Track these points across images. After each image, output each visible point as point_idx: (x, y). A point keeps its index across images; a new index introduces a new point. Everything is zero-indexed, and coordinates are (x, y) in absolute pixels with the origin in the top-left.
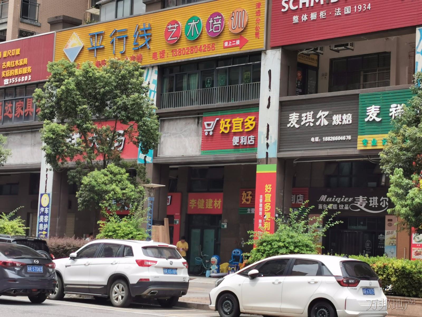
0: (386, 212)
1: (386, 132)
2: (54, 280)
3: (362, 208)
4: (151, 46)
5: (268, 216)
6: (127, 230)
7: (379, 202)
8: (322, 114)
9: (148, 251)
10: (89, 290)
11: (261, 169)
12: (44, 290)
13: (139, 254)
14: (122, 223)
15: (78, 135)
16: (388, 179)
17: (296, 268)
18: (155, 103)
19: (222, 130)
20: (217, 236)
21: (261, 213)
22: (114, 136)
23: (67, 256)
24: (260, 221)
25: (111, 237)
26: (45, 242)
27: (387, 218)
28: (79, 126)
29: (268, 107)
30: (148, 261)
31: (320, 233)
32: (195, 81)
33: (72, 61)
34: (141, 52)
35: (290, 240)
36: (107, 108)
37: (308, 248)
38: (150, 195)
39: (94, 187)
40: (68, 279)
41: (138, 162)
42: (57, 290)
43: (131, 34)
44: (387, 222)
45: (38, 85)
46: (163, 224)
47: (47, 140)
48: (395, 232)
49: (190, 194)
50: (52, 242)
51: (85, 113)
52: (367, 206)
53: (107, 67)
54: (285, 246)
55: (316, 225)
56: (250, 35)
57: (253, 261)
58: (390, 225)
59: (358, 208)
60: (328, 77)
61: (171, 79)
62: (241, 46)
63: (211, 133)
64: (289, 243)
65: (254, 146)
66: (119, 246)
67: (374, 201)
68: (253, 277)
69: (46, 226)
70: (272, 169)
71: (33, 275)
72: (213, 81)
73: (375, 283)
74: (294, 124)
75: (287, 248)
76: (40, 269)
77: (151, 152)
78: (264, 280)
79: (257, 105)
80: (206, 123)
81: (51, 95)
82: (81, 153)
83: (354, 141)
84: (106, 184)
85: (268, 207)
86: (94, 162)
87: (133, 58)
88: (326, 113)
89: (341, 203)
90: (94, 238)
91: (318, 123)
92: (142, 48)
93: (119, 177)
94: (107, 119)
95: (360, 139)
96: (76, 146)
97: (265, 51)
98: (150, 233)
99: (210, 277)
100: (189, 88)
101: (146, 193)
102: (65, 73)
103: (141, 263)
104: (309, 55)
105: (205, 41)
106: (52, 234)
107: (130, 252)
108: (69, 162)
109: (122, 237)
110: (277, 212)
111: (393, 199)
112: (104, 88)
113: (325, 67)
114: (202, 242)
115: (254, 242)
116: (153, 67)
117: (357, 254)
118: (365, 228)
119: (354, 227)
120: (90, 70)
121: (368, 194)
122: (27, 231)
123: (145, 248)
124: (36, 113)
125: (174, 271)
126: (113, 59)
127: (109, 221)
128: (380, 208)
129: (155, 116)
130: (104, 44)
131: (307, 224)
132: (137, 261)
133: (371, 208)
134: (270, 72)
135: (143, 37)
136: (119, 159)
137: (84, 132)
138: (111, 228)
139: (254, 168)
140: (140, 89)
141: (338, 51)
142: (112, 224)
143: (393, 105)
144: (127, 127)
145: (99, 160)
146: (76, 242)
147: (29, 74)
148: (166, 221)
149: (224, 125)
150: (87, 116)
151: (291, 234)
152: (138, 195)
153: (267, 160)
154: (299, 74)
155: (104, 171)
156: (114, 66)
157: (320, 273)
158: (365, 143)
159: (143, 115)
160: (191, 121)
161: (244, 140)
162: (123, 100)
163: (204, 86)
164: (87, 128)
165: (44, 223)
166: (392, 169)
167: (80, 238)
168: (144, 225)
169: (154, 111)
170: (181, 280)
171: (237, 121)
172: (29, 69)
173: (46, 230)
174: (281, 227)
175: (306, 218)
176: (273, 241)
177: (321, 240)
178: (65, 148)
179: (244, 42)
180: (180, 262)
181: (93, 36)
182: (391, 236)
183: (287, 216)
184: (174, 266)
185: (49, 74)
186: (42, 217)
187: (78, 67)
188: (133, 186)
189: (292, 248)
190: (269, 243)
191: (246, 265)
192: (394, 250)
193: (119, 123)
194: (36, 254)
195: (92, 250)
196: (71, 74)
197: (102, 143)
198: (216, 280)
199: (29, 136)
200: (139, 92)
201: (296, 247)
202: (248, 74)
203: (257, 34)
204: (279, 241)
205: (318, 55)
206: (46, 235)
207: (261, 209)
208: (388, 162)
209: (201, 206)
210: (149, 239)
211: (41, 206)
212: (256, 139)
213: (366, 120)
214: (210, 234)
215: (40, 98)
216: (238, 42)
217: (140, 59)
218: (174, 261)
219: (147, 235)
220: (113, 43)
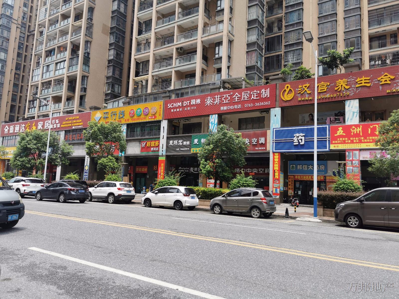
0: (199, 172)
1: (200, 147)
2: (89, 195)
3: (192, 171)
4: (124, 117)
5: (162, 174)
6: (115, 178)
7: (197, 169)
8: (180, 141)
9: (121, 185)
10: (101, 198)
11: (160, 159)
12: (85, 198)
13: (118, 186)
14: (113, 176)
15: (99, 146)
16: (200, 162)
17: (170, 191)
18: (125, 136)
19: (148, 145)
20: (145, 180)
21: (160, 173)
22: (111, 147)
23: (94, 187)
24: (159, 175)
25: (109, 180)
26: (86, 182)
27: (200, 174)
28: (98, 143)
29: (163, 138)
30: (121, 188)
31: (179, 179)
32: (139, 129)
33: (97, 121)
34: (121, 119)
35: (169, 181)
36: (109, 137)
37: (174, 184)
38: (123, 167)
39: (103, 164)
40: (93, 194)
41: (119, 156)
42: (89, 198)
43: (118, 113)
44: (199, 176)
45: (85, 129)
46: (127, 176)
47: (87, 148)
48: (202, 179)
49: (137, 166)
50: (88, 182)
51: (101, 139)
52: (194, 171)
53: (109, 124)
54: (167, 183)
55: (177, 176)
56: (157, 115)
57: (157, 188)
58: (201, 177)
59: (191, 171)
60: (182, 130)
61: (131, 128)
62: (154, 118)
63: (144, 147)
64: (168, 182)
65: (158, 151)
66: (112, 183)
67: (196, 169)
68: (156, 193)
69: (87, 176)
70: (164, 158)
71: (81, 193)
72: (145, 130)
73: (195, 195)
74: (171, 144)
75: (168, 184)
76: (83, 191)
77: (124, 152)
78: (160, 194)
79: (159, 138)
80: (142, 143)
81: (89, 132)
82: (99, 152)
83: (190, 150)
84: (107, 163)
85: (162, 171)
86: (104, 155)
87: (118, 121)
88: (182, 141)
89: (186, 170)
90: (103, 180)
91: (179, 144)
92: (121, 118)
93: (112, 160)
94: (108, 141)
95: (192, 149)
96: (97, 150)
97: (162, 120)
98: (123, 179)
99: (143, 193)
100: (137, 131)
101: (121, 166)
102: (94, 125)
103: (119, 189)
104: (176, 122)
105: (143, 116)
106: (89, 180)
107: (115, 185)
108: (95, 155)
109: (113, 180)
110: (165, 173)
111: (201, 168)
112: (108, 131)
113: (181, 126)
114: (140, 182)
115: (157, 182)
116: (125, 124)
117: (190, 186)
118: (193, 177)
119: (189, 177)
120: (103, 124)
121: (194, 167)
122: (80, 179)
123: (120, 184)
124: (84, 138)
125: (130, 192)
126: (111, 121)
127: (108, 175)
128: (197, 171)
129: (125, 140)
130: (108, 116)
131: (174, 176)
132: (118, 188)
133: (195, 171)
134: (164, 127)
135: (122, 114)
136: (113, 154)
137: (101, 145)
138: (109, 177)
139: (158, 158)
140: (120, 131)
141: (185, 121)
142: (110, 176)
143: (202, 139)
144: (115, 144)
145: (106, 155)
146: (97, 182)
147: (82, 125)
148: (128, 175)
149: (148, 144)
150: (101, 140)
151: (169, 179)
152: (118, 166)
153: (162, 156)
154: (173, 128)
155: (107, 158)
156: (111, 123)
157: (178, 192)
158: (193, 151)
159: (120, 140)
160: (137, 142)
161: (155, 149)
162: (114, 135)
163: (142, 131)
164: (101, 144)
165: (86, 175)
166: (201, 159)
167: (98, 181)
168: (120, 176)
169: (125, 139)
170: (133, 195)
171: (153, 143)
172: (82, 123)
173: (87, 178)
174: (166, 177)
175: (174, 174)
176: (163, 182)
177: (179, 181)
178: (93, 150)
179: (155, 117)
180: (132, 189)
181: (105, 113)
182: (201, 180)
183: (168, 174)
184: (130, 190)
185: (88, 125)
186: (85, 173)
187: (99, 123)
188: (117, 164)
189: (169, 184)
190: (162, 182)
191: (154, 190)
192: (201, 184)
193: (112, 142)
194: (83, 186)
195: (103, 184)
196: (96, 126)
197: (107, 149)
198: (144, 195)
199: (81, 146)
200: (120, 132)
201: (170, 184)
202: (157, 127)
203: (160, 115)
204: (165, 182)
205: (179, 122)
206: (87, 180)
207: (160, 171)
208: (200, 157)
209: (140, 170)
210: (122, 181)
211: (85, 170)
212: (159, 149)
213: (194, 143)
214: (143, 180)
215: (85, 133)
216: (153, 117)
217: (120, 121)
218: (130, 188)
219: (121, 180)
220: (111, 116)
